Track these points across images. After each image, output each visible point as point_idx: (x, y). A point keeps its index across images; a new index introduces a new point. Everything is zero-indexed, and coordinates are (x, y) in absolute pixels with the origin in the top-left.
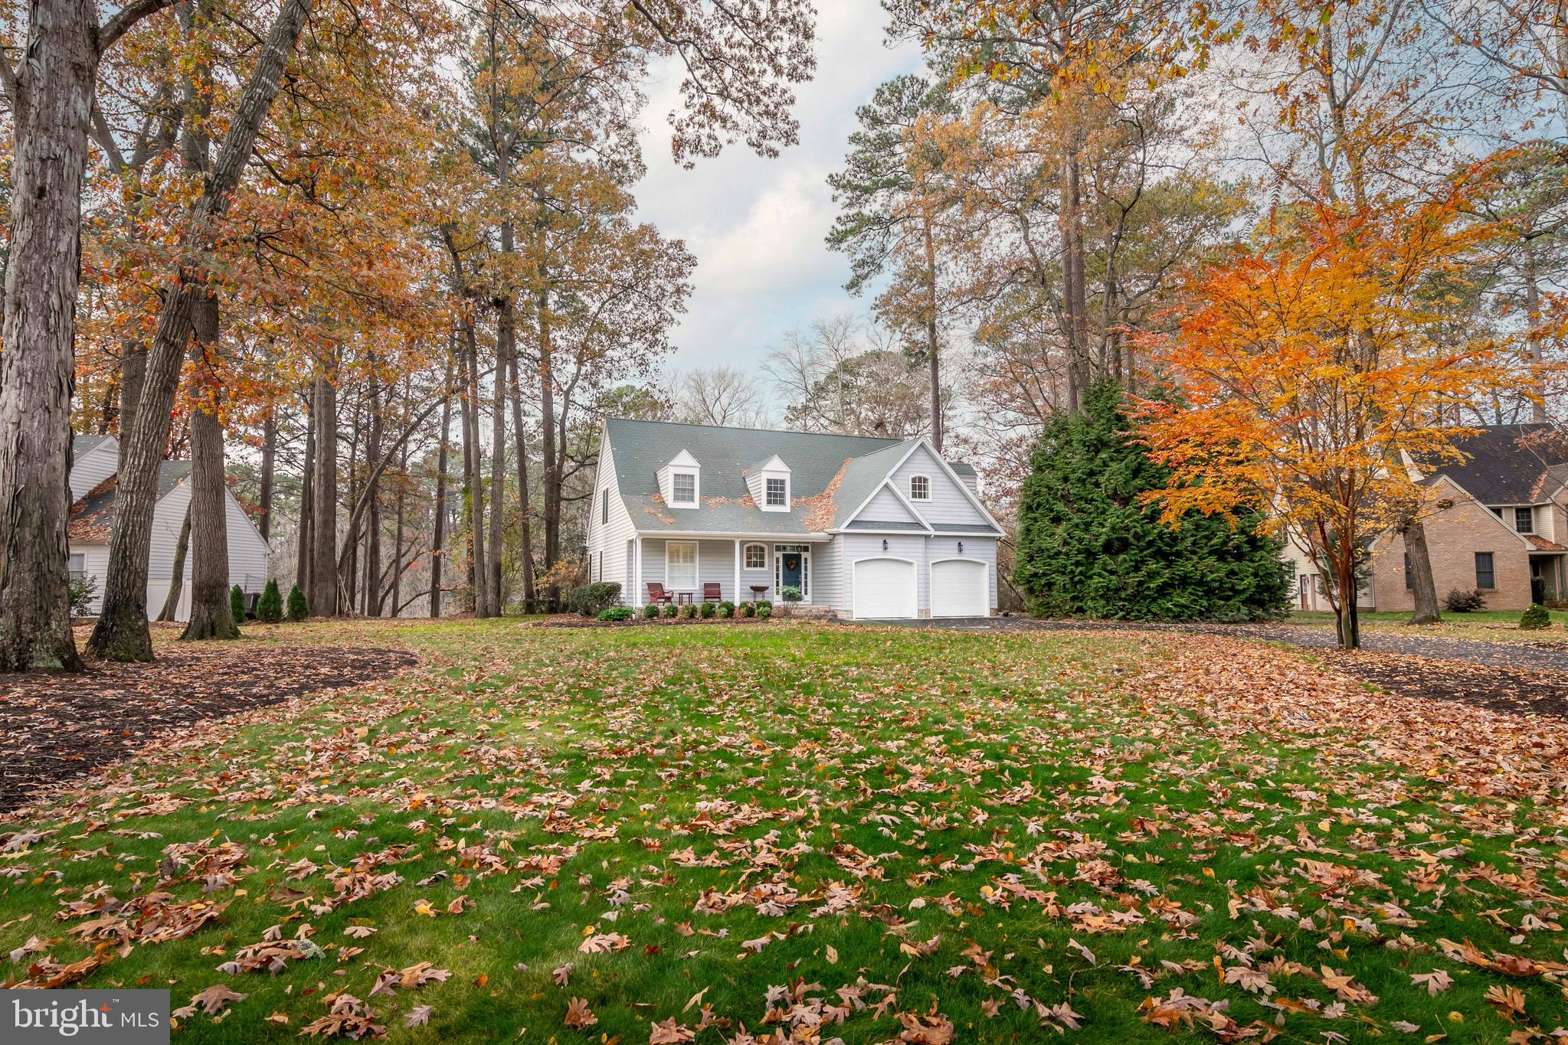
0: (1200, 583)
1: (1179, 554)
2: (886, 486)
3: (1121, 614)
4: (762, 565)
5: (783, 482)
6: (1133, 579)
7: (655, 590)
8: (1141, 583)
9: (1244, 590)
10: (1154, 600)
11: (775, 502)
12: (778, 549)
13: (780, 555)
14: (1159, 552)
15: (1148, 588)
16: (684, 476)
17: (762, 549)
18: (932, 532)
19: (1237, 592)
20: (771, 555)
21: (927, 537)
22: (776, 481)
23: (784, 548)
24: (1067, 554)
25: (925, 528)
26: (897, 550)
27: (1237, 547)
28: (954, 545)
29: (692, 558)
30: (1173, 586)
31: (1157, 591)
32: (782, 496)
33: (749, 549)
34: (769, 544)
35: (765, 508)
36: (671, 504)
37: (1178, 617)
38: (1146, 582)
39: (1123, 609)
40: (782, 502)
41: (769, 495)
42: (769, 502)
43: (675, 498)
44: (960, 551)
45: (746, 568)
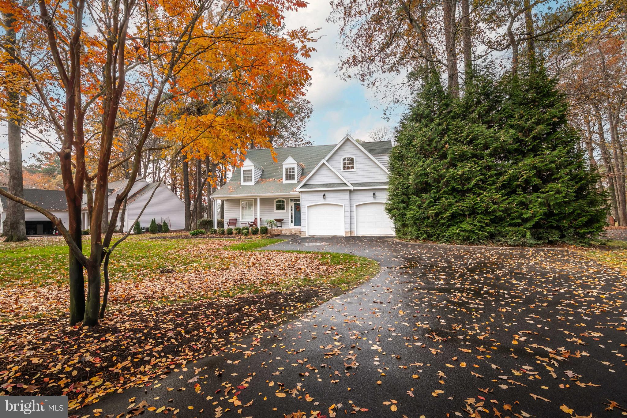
0: (486, 212)
1: (469, 190)
2: (324, 164)
3: (425, 236)
4: (283, 209)
5: (293, 169)
6: (431, 212)
7: (234, 222)
8: (437, 215)
9: (533, 216)
10: (448, 227)
11: (290, 179)
12: (291, 201)
13: (292, 203)
14: (454, 190)
15: (442, 218)
16: (247, 170)
17: (283, 202)
18: (351, 187)
19: (525, 221)
20: (288, 204)
21: (350, 191)
22: (290, 169)
23: (294, 201)
25: (347, 186)
26: (331, 198)
27: (527, 182)
28: (372, 194)
29: (252, 206)
30: (464, 215)
31: (449, 220)
32: (294, 175)
33: (277, 202)
34: (287, 199)
35: (285, 182)
36: (243, 183)
37: (466, 240)
38: (441, 213)
39: (427, 233)
40: (294, 179)
41: (287, 175)
42: (287, 179)
43: (244, 181)
44: (374, 197)
45: (275, 211)
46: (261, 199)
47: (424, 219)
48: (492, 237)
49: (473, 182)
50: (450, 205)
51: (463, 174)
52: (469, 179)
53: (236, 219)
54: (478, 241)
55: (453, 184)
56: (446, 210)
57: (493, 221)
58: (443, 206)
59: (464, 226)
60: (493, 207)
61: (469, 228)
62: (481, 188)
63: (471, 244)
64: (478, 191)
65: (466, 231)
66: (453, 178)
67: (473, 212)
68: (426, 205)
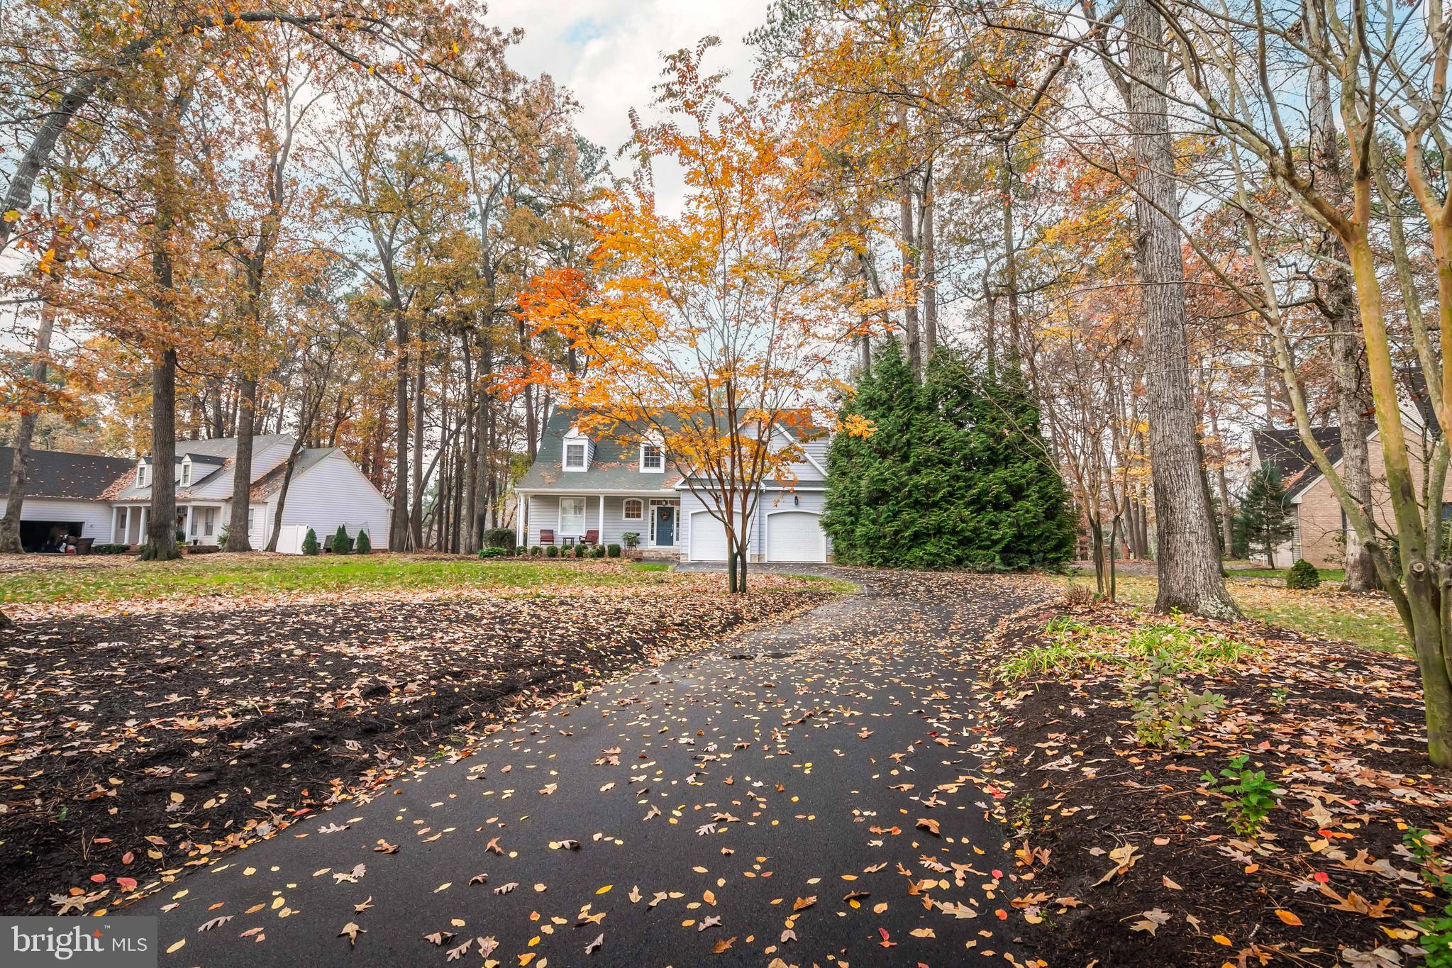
0: (954, 532)
1: (935, 504)
3: (880, 561)
4: (639, 516)
5: (658, 449)
6: (888, 529)
7: (548, 536)
8: (896, 533)
9: (1002, 538)
10: (910, 548)
11: (652, 465)
12: (653, 503)
13: (655, 507)
14: (917, 502)
15: (903, 537)
16: (575, 446)
17: (639, 503)
19: (995, 543)
20: (646, 508)
21: (761, 492)
22: (653, 448)
23: (659, 503)
24: (842, 505)
27: (997, 497)
28: (791, 498)
29: (581, 509)
30: (929, 535)
31: (911, 541)
32: (658, 460)
33: (628, 503)
34: (645, 499)
35: (643, 470)
36: (565, 469)
37: (930, 565)
38: (901, 531)
39: (883, 556)
40: (658, 465)
41: (646, 459)
42: (646, 465)
43: (569, 464)
44: (797, 504)
45: (624, 519)
46: (606, 498)
47: (880, 538)
48: (959, 561)
49: (940, 495)
50: (913, 522)
51: (929, 483)
52: (935, 491)
53: (552, 531)
54: (943, 568)
55: (916, 495)
56: (908, 528)
57: (961, 543)
58: (904, 522)
59: (929, 548)
60: (961, 526)
61: (934, 550)
62: (948, 502)
63: (937, 570)
64: (945, 505)
65: (930, 554)
66: (916, 487)
67: (939, 531)
68: (882, 520)
